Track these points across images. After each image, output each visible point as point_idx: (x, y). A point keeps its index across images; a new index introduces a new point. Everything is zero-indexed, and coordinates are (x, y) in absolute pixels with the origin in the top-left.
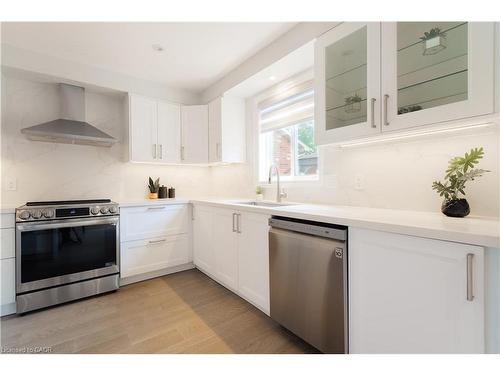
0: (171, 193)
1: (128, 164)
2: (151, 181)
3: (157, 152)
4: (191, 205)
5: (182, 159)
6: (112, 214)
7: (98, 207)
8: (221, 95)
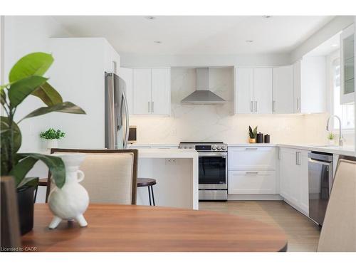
0: (267, 139)
1: (233, 117)
2: (250, 129)
3: (254, 107)
4: (278, 148)
5: (273, 111)
6: (223, 150)
7: (216, 146)
8: (301, 58)
